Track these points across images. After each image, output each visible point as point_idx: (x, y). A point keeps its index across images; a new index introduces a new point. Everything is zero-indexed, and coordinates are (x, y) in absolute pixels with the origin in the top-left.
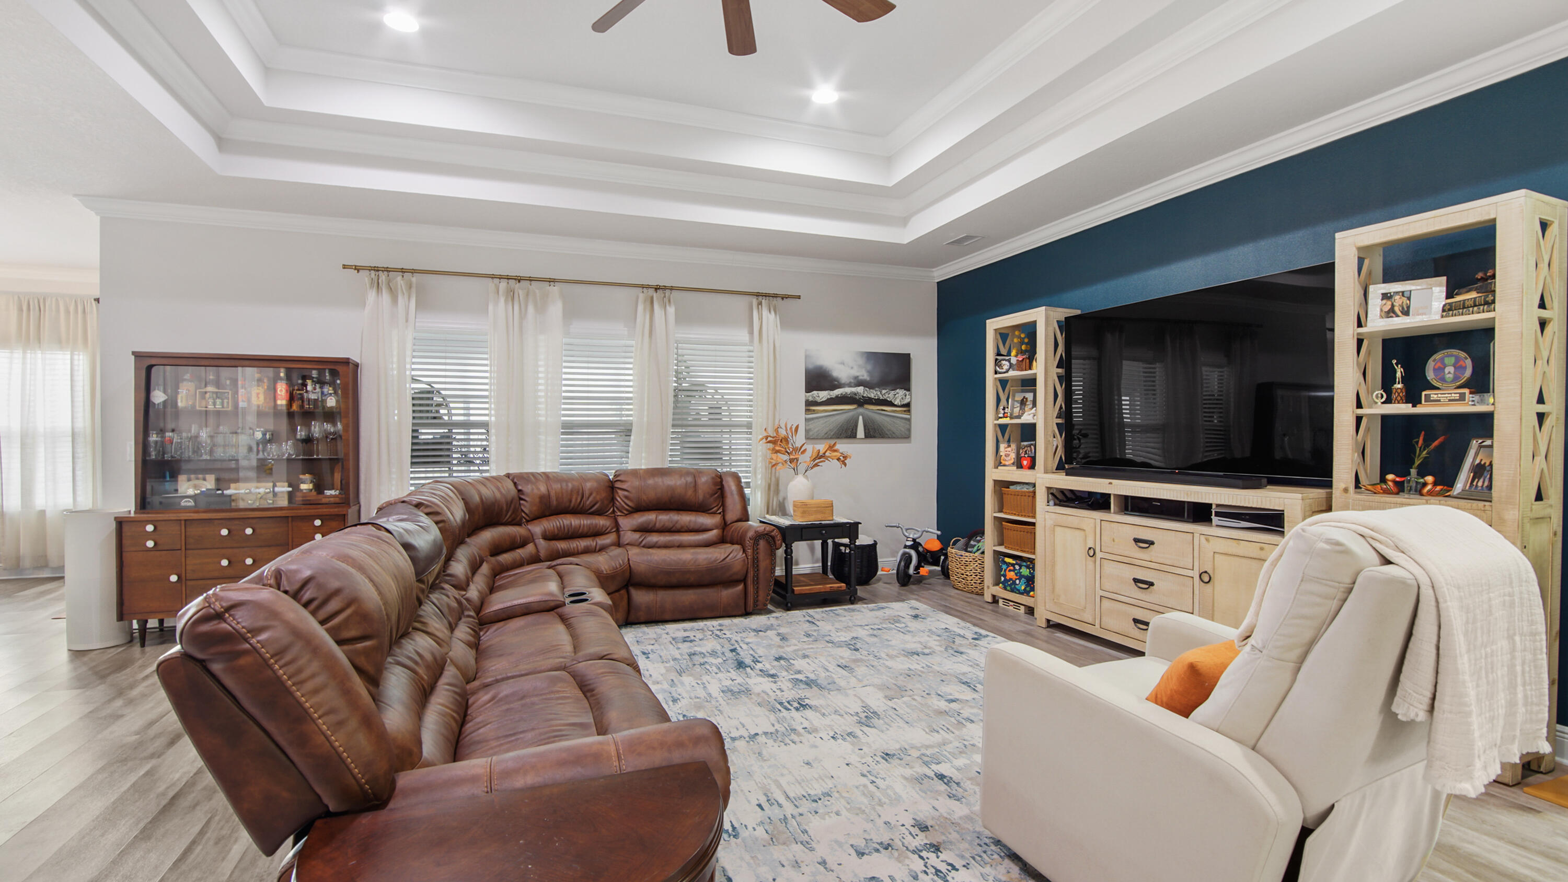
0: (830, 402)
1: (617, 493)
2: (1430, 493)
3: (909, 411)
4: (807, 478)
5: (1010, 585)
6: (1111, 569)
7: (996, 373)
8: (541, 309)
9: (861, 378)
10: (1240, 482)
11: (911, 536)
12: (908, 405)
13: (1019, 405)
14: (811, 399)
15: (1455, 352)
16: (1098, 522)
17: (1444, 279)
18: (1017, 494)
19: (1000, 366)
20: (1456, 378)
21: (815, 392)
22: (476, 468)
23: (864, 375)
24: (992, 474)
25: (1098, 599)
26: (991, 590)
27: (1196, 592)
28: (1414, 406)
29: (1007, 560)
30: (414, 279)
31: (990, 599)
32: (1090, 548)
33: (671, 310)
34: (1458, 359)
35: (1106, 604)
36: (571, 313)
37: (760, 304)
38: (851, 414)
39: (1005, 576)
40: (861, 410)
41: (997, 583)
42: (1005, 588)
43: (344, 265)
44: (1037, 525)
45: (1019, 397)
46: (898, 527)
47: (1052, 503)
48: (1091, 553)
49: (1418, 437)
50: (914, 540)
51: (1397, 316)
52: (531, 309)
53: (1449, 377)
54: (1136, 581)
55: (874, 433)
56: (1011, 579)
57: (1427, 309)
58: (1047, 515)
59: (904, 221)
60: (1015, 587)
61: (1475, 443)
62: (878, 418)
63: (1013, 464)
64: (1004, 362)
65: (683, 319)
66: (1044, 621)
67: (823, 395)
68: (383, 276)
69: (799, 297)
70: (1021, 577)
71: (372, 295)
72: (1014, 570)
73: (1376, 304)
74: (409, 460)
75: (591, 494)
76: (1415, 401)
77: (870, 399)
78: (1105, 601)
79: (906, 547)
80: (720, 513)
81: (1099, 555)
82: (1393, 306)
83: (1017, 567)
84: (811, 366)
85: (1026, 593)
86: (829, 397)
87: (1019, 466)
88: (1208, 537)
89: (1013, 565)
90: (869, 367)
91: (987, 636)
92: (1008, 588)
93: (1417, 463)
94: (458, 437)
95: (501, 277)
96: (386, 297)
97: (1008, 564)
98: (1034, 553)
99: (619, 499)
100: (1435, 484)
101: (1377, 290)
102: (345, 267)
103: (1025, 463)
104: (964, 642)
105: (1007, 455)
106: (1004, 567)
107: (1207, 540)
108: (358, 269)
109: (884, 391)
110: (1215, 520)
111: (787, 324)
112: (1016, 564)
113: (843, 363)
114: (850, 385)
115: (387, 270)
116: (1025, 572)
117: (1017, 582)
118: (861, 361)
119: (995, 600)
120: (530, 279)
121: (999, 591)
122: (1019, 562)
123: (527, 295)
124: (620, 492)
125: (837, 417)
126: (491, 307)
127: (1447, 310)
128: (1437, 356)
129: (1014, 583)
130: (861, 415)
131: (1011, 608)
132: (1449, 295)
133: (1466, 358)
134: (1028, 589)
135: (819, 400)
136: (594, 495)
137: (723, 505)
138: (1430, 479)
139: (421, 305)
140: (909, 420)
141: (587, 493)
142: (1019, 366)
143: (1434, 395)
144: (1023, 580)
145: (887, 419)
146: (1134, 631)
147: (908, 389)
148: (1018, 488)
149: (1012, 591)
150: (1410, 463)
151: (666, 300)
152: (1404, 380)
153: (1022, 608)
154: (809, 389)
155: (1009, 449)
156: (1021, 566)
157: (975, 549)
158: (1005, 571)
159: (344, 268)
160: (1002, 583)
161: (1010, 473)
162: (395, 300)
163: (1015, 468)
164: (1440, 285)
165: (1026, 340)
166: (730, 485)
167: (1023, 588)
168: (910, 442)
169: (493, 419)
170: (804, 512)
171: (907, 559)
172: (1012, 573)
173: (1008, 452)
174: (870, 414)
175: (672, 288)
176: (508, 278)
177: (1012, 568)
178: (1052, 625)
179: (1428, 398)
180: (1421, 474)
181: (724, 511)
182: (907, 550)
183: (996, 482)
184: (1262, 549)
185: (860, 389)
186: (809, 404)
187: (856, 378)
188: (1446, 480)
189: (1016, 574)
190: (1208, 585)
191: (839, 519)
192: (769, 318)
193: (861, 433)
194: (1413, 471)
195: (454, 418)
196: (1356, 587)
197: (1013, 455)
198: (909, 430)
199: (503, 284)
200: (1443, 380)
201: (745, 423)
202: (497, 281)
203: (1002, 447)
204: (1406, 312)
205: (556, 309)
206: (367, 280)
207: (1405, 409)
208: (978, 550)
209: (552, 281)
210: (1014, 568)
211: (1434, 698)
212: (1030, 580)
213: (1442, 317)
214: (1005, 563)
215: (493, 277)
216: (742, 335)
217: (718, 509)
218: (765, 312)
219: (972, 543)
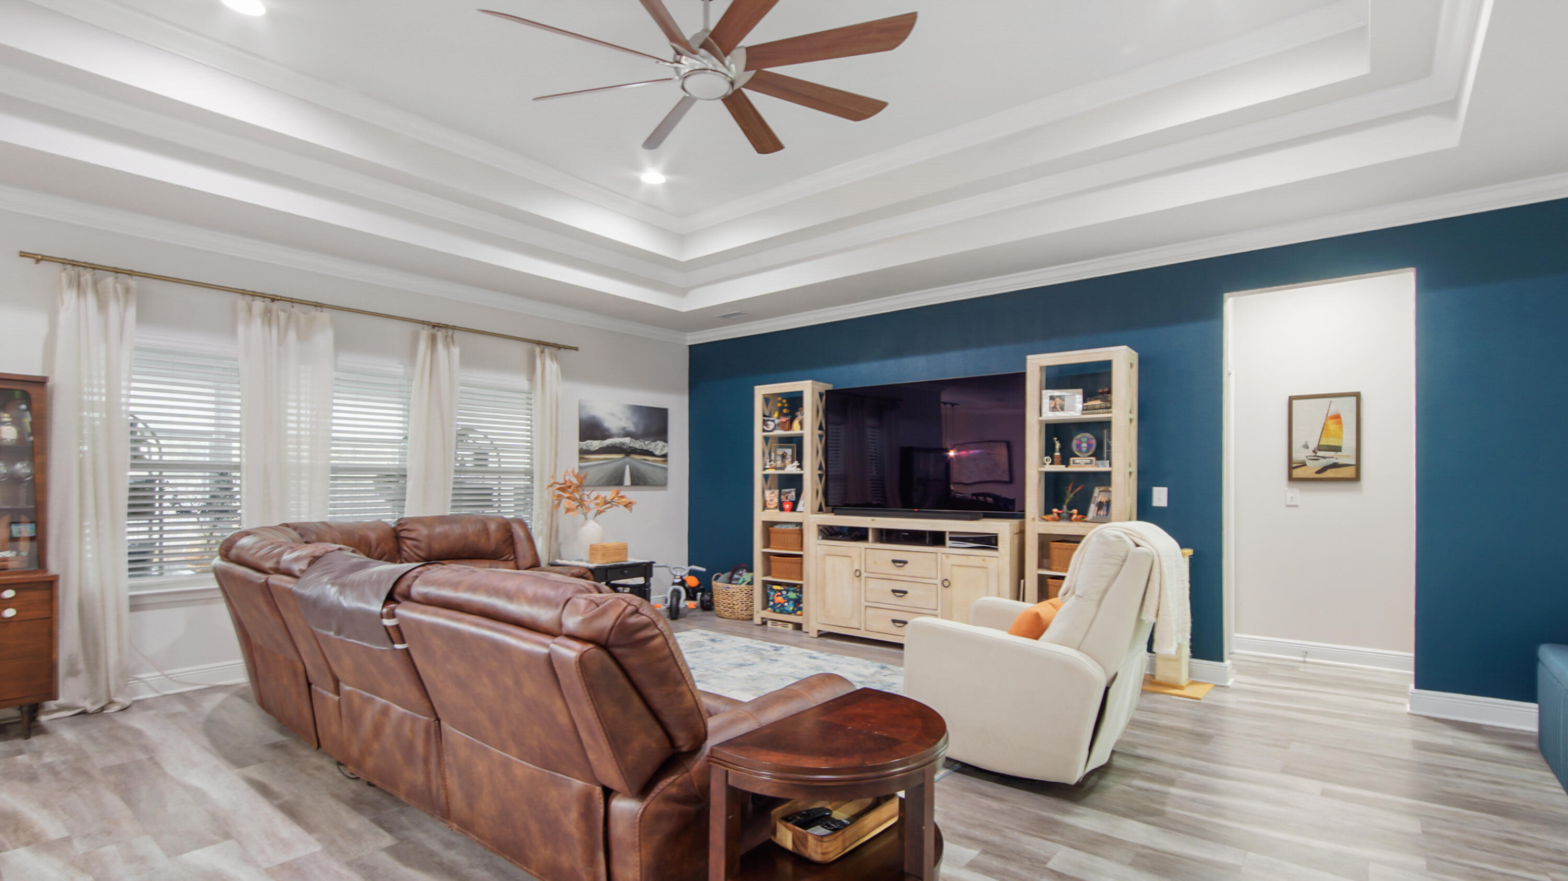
0: (602, 451)
1: (405, 543)
2: (1076, 520)
3: (666, 461)
4: (597, 522)
5: (779, 608)
6: (872, 584)
7: (764, 431)
8: (304, 336)
9: (628, 429)
10: (968, 516)
11: (679, 574)
12: (665, 456)
13: (780, 458)
14: (585, 448)
15: (1087, 434)
16: (863, 550)
17: (1081, 390)
18: (784, 532)
19: (767, 425)
20: (1088, 451)
21: (589, 442)
22: (195, 520)
23: (631, 427)
24: (760, 516)
25: (863, 609)
26: (759, 614)
27: (940, 595)
28: (1066, 467)
29: (775, 587)
30: (133, 282)
31: (759, 622)
32: (856, 571)
33: (456, 351)
34: (1089, 439)
35: (870, 611)
36: (342, 344)
37: (542, 352)
38: (619, 463)
39: (773, 601)
40: (628, 459)
41: (765, 607)
42: (774, 611)
43: (21, 252)
44: (805, 558)
45: (780, 452)
46: (666, 567)
47: (820, 537)
48: (858, 574)
49: (1068, 485)
50: (681, 577)
51: (1058, 411)
52: (292, 335)
53: (1084, 449)
54: (894, 591)
55: (639, 480)
56: (779, 603)
57: (1073, 409)
58: (819, 547)
59: (683, 292)
60: (784, 610)
61: (1097, 490)
62: (642, 467)
63: (776, 508)
64: (770, 423)
65: (467, 361)
66: (816, 632)
67: (596, 444)
68: (87, 276)
69: (576, 349)
70: (789, 600)
71: (70, 297)
72: (782, 595)
73: (1046, 403)
74: (126, 510)
75: (378, 545)
76: (1067, 464)
77: (636, 449)
78: (869, 610)
79: (674, 584)
80: (512, 560)
81: (864, 575)
82: (1056, 404)
83: (784, 592)
84: (585, 416)
85: (794, 612)
86: (601, 446)
87: (781, 508)
88: (947, 554)
89: (780, 591)
90: (635, 419)
91: (782, 648)
92: (778, 610)
93: (1067, 501)
94: (171, 481)
95: (254, 294)
96: (91, 300)
97: (776, 591)
98: (801, 579)
99: (406, 548)
100: (1078, 514)
101: (1047, 393)
102: (23, 254)
103: (787, 506)
104: (770, 653)
105: (771, 500)
106: (772, 593)
107: (947, 557)
108: (39, 259)
109: (647, 442)
110: (948, 543)
111: (567, 374)
112: (784, 590)
113: (613, 415)
114: (619, 436)
115: (94, 267)
116: (792, 595)
117: (786, 604)
118: (628, 413)
119: (764, 623)
120: (292, 301)
121: (768, 614)
122: (786, 588)
123: (289, 318)
124: (409, 542)
125: (606, 467)
126: (241, 329)
127: (1085, 409)
128: (1079, 436)
129: (783, 605)
130: (628, 464)
131: (779, 627)
132: (1085, 401)
133: (1093, 439)
134: (796, 609)
135: (592, 449)
136: (382, 545)
137: (514, 552)
138: (1075, 511)
139: (143, 318)
140: (666, 469)
141: (374, 543)
142: (781, 426)
143: (1077, 460)
144: (791, 602)
145: (650, 468)
146: (893, 629)
147: (666, 441)
148: (784, 527)
149: (781, 612)
150: (1063, 502)
151: (449, 339)
152: (1061, 450)
153: (790, 626)
154: (583, 438)
155: (773, 495)
156: (788, 591)
157: (741, 581)
158: (773, 596)
159: (21, 256)
160: (771, 607)
161: (774, 515)
162: (102, 305)
163: (778, 511)
164: (1078, 394)
165: (786, 405)
166: (518, 531)
167: (791, 608)
168: (666, 490)
169: (244, 460)
170: (604, 555)
171: (676, 594)
172: (780, 598)
173: (772, 496)
174: (636, 463)
175: (454, 328)
176: (263, 296)
177: (779, 594)
178: (823, 635)
179: (1074, 463)
180: (1070, 508)
181: (515, 558)
182: (677, 587)
183: (764, 523)
184: (984, 560)
185: (627, 440)
186: (583, 452)
187: (624, 429)
188: (1083, 512)
189: (784, 598)
190: (948, 588)
191: (631, 560)
192: (550, 367)
193: (627, 481)
194: (1065, 507)
195: (165, 458)
196: (1128, 558)
197: (776, 500)
198: (666, 478)
199: (258, 305)
200: (1080, 451)
201: (523, 470)
202: (249, 298)
203: (767, 493)
204: (1062, 409)
205: (324, 339)
206: (64, 276)
207: (1061, 468)
208: (744, 582)
209: (318, 305)
210: (781, 593)
211: (1158, 610)
212: (798, 602)
213: (1083, 414)
214: (773, 590)
215: (244, 292)
216: (521, 382)
217: (510, 556)
218: (548, 362)
219: (736, 576)
